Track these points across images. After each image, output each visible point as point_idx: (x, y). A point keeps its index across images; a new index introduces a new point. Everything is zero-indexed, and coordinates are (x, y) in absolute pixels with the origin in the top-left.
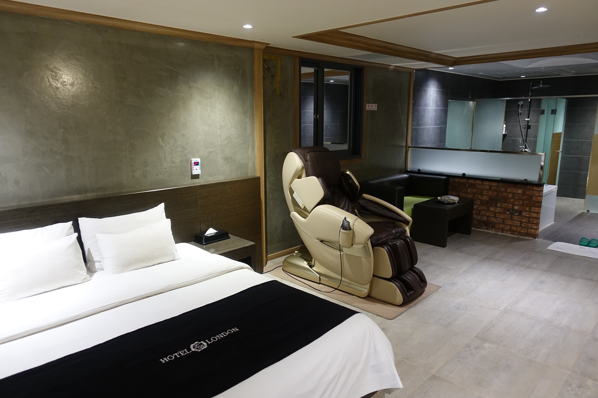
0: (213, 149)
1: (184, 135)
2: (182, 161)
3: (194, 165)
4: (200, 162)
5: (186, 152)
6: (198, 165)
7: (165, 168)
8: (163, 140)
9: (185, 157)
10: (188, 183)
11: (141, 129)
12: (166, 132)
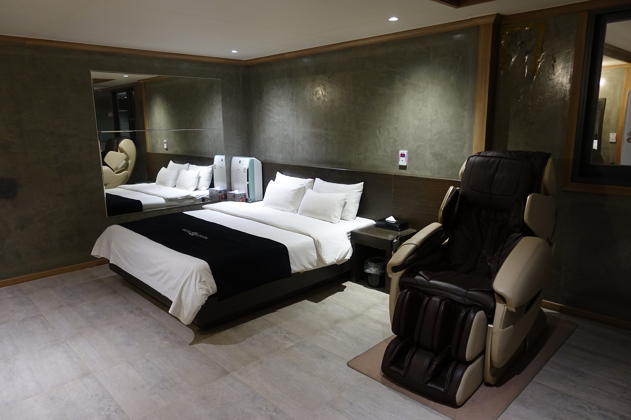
0: (422, 144)
1: (396, 128)
2: (392, 152)
3: (400, 156)
4: (406, 154)
5: (397, 143)
6: (404, 157)
7: (379, 156)
8: (379, 132)
9: (395, 148)
10: (396, 171)
11: (365, 122)
12: (382, 125)
